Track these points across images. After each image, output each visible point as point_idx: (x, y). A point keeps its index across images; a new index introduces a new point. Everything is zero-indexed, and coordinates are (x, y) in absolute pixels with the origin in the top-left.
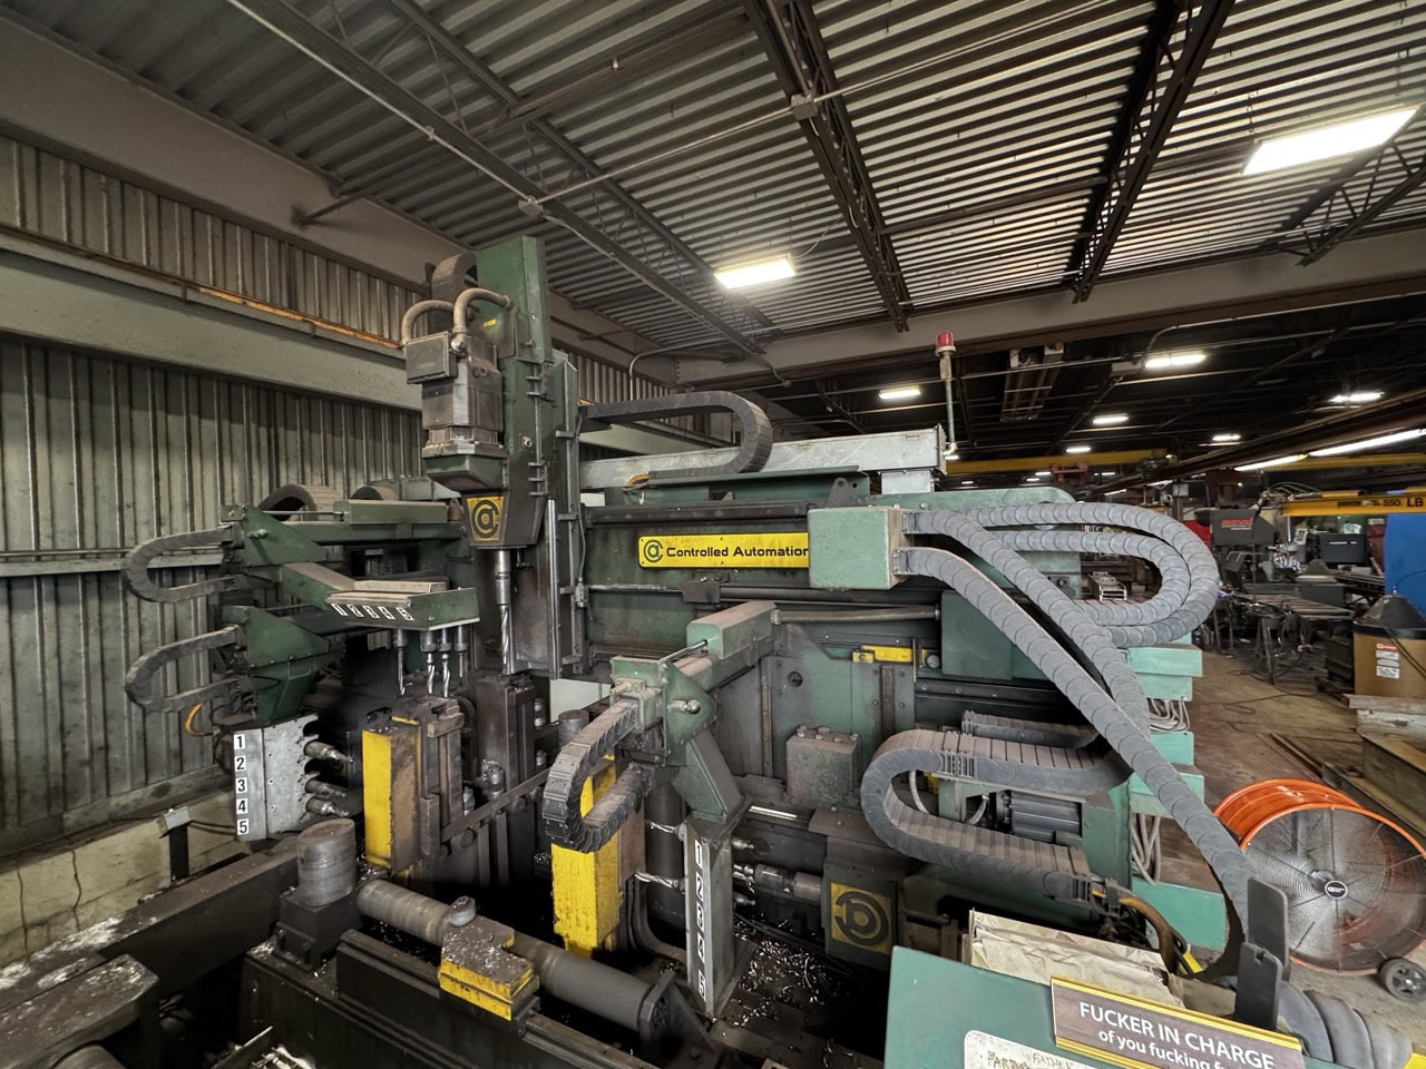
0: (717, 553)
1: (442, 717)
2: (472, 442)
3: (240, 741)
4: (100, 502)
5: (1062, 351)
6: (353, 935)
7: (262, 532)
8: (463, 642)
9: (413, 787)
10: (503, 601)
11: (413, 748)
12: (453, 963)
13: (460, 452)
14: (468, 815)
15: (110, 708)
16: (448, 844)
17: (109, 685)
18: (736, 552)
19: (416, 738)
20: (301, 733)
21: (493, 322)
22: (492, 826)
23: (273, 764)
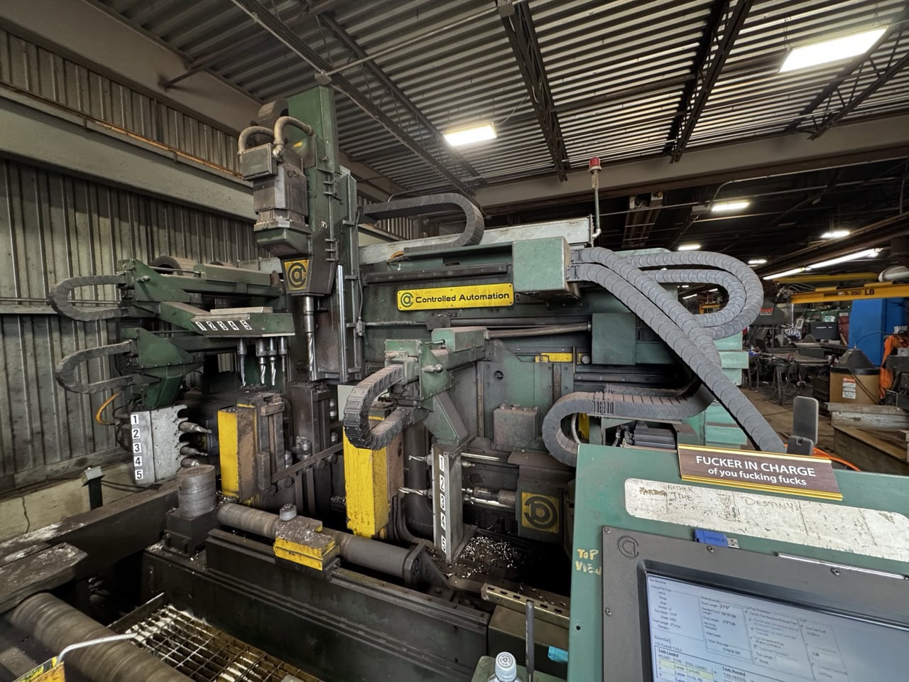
0: (448, 299)
1: (270, 404)
2: (287, 220)
3: (135, 419)
4: (31, 268)
5: (662, 198)
6: (216, 532)
7: (146, 277)
8: (285, 348)
9: (252, 448)
10: (309, 330)
11: (251, 423)
12: (284, 539)
13: (280, 226)
14: (288, 468)
15: (44, 406)
16: (276, 484)
17: (42, 391)
18: (461, 298)
19: (254, 416)
20: (176, 416)
21: (300, 144)
22: (304, 476)
23: (158, 434)
